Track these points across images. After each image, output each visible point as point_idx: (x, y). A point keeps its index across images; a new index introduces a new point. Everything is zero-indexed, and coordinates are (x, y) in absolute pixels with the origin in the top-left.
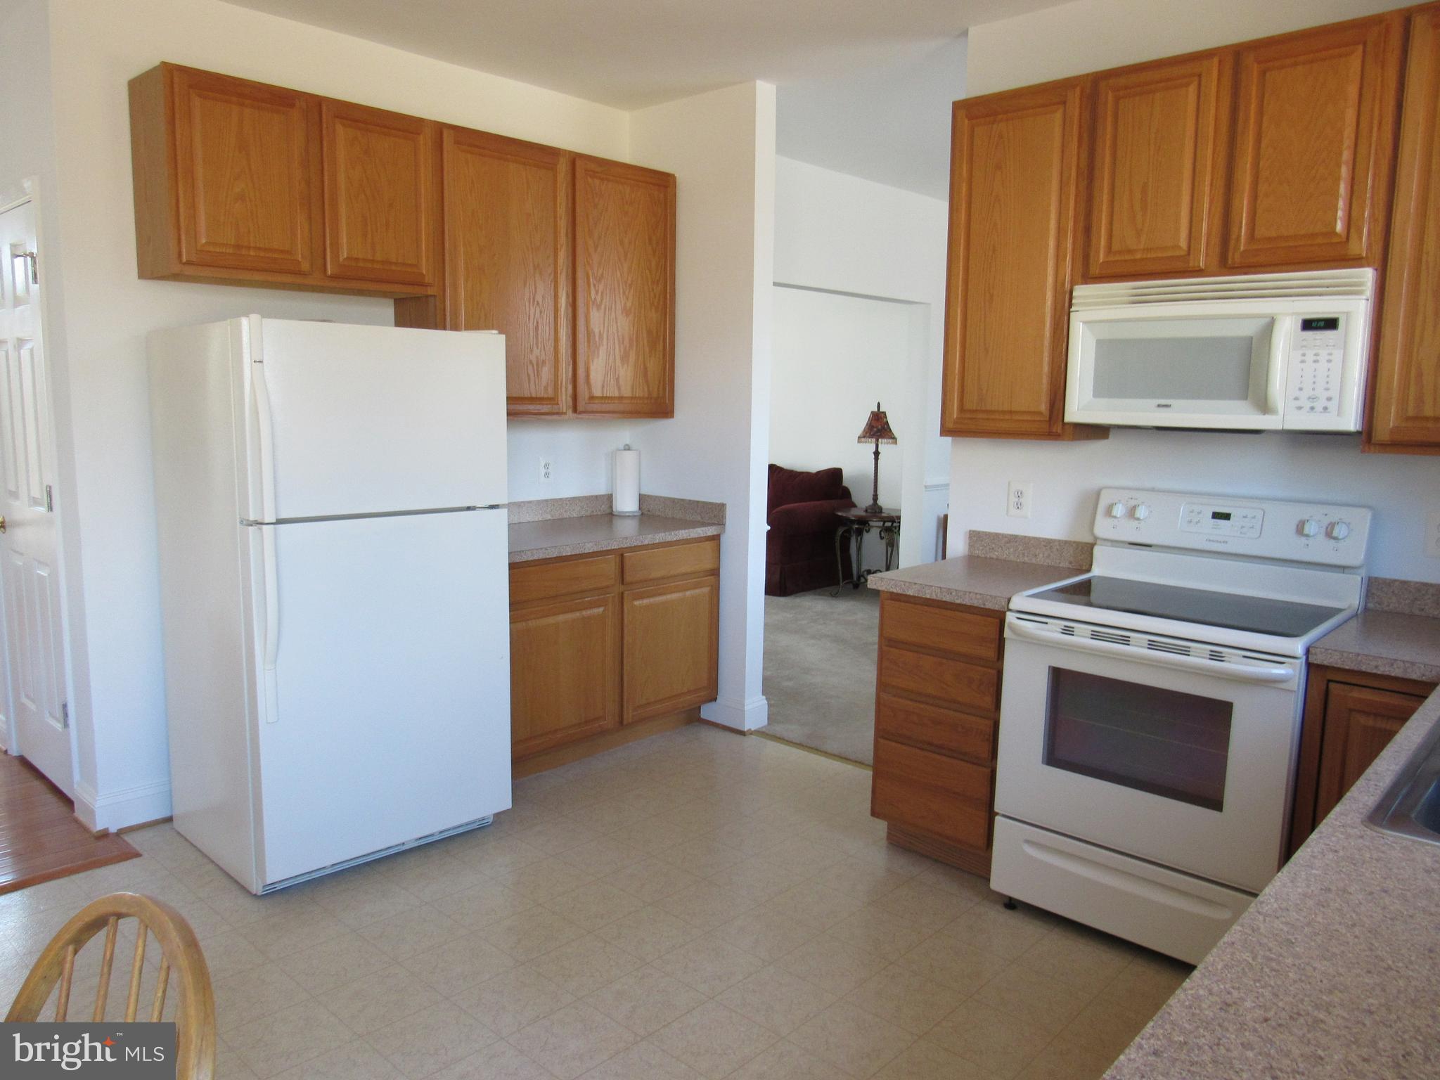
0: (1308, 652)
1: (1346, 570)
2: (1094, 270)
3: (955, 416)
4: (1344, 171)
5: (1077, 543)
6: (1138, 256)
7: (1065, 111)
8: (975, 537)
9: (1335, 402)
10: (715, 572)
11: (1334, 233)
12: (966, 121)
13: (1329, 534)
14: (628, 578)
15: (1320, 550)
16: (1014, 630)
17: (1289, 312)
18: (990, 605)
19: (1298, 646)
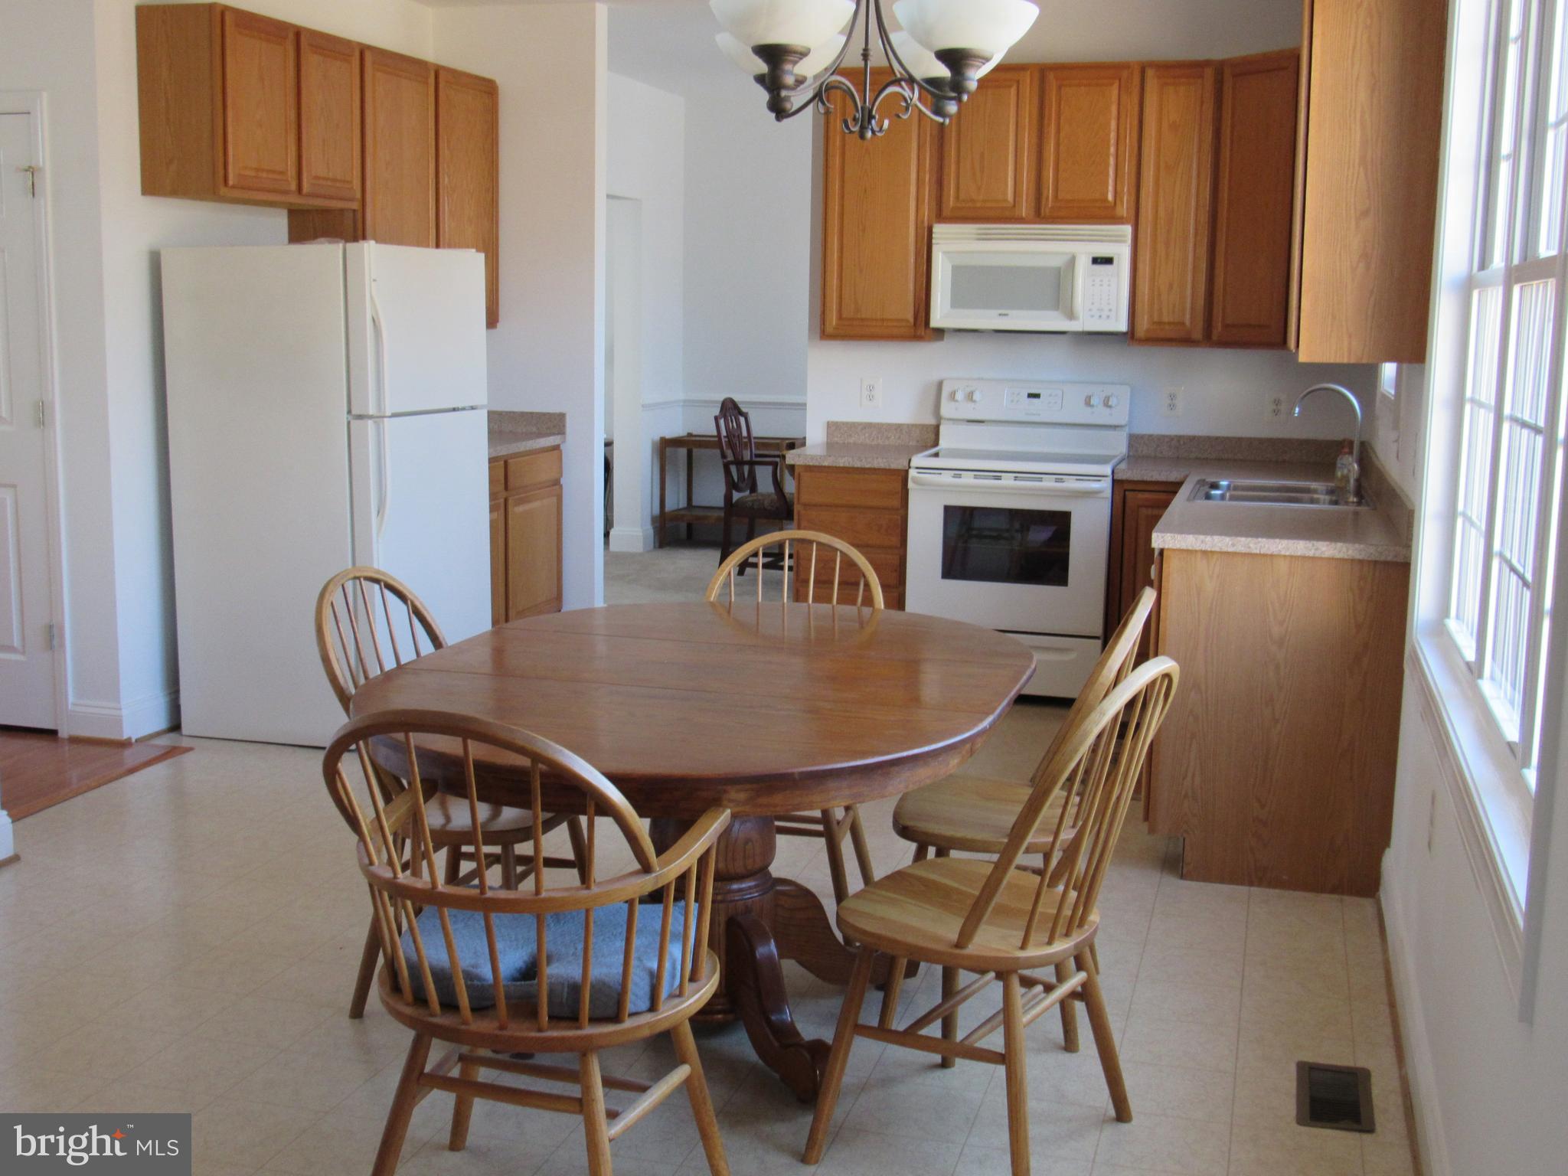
0: (1113, 472)
1: (1117, 429)
2: (946, 212)
3: (834, 323)
4: (1112, 161)
5: (925, 426)
6: (978, 205)
8: (833, 427)
9: (1113, 315)
10: (557, 483)
11: (1106, 200)
13: (1106, 404)
14: (511, 484)
15: (1102, 416)
16: (915, 481)
17: (1084, 252)
18: (893, 466)
19: (1107, 470)
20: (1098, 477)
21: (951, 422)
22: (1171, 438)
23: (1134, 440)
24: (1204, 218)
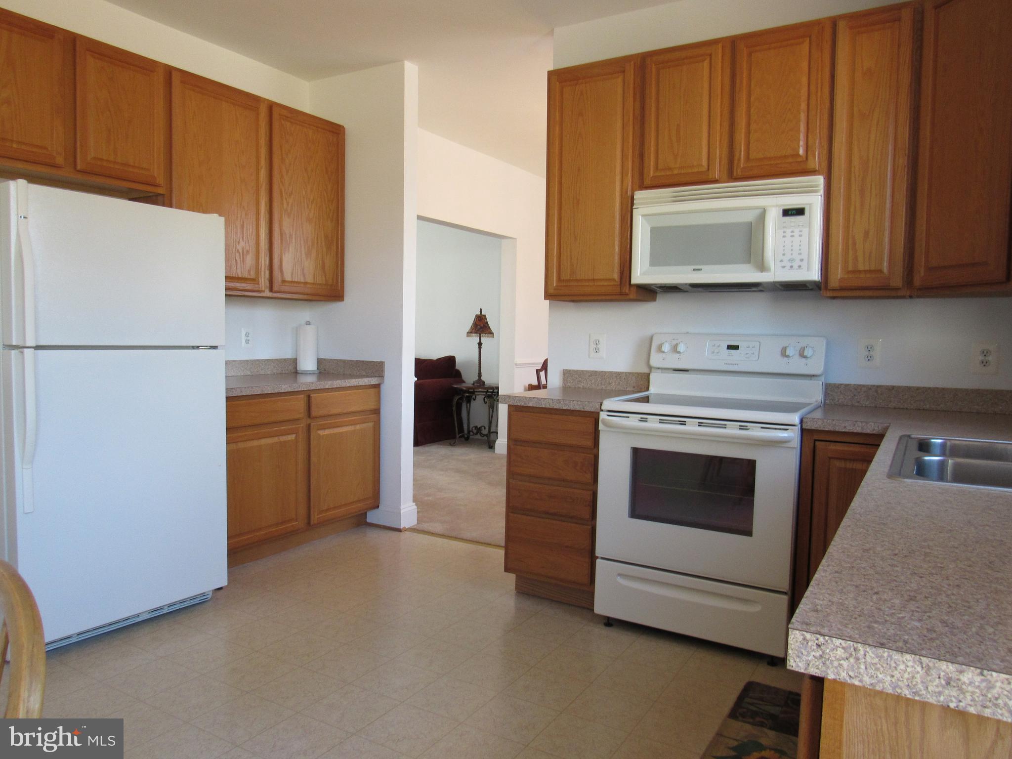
0: (801, 422)
1: (813, 378)
2: (647, 182)
4: (803, 116)
5: (638, 374)
6: (676, 172)
7: (624, 77)
8: (567, 374)
9: (805, 263)
10: (377, 412)
11: (798, 155)
12: (558, 83)
13: (802, 355)
14: (314, 414)
15: (796, 365)
16: (606, 424)
17: (774, 205)
18: (587, 409)
19: (795, 418)
20: (785, 426)
21: (660, 371)
22: (869, 388)
23: (830, 389)
24: (902, 161)
